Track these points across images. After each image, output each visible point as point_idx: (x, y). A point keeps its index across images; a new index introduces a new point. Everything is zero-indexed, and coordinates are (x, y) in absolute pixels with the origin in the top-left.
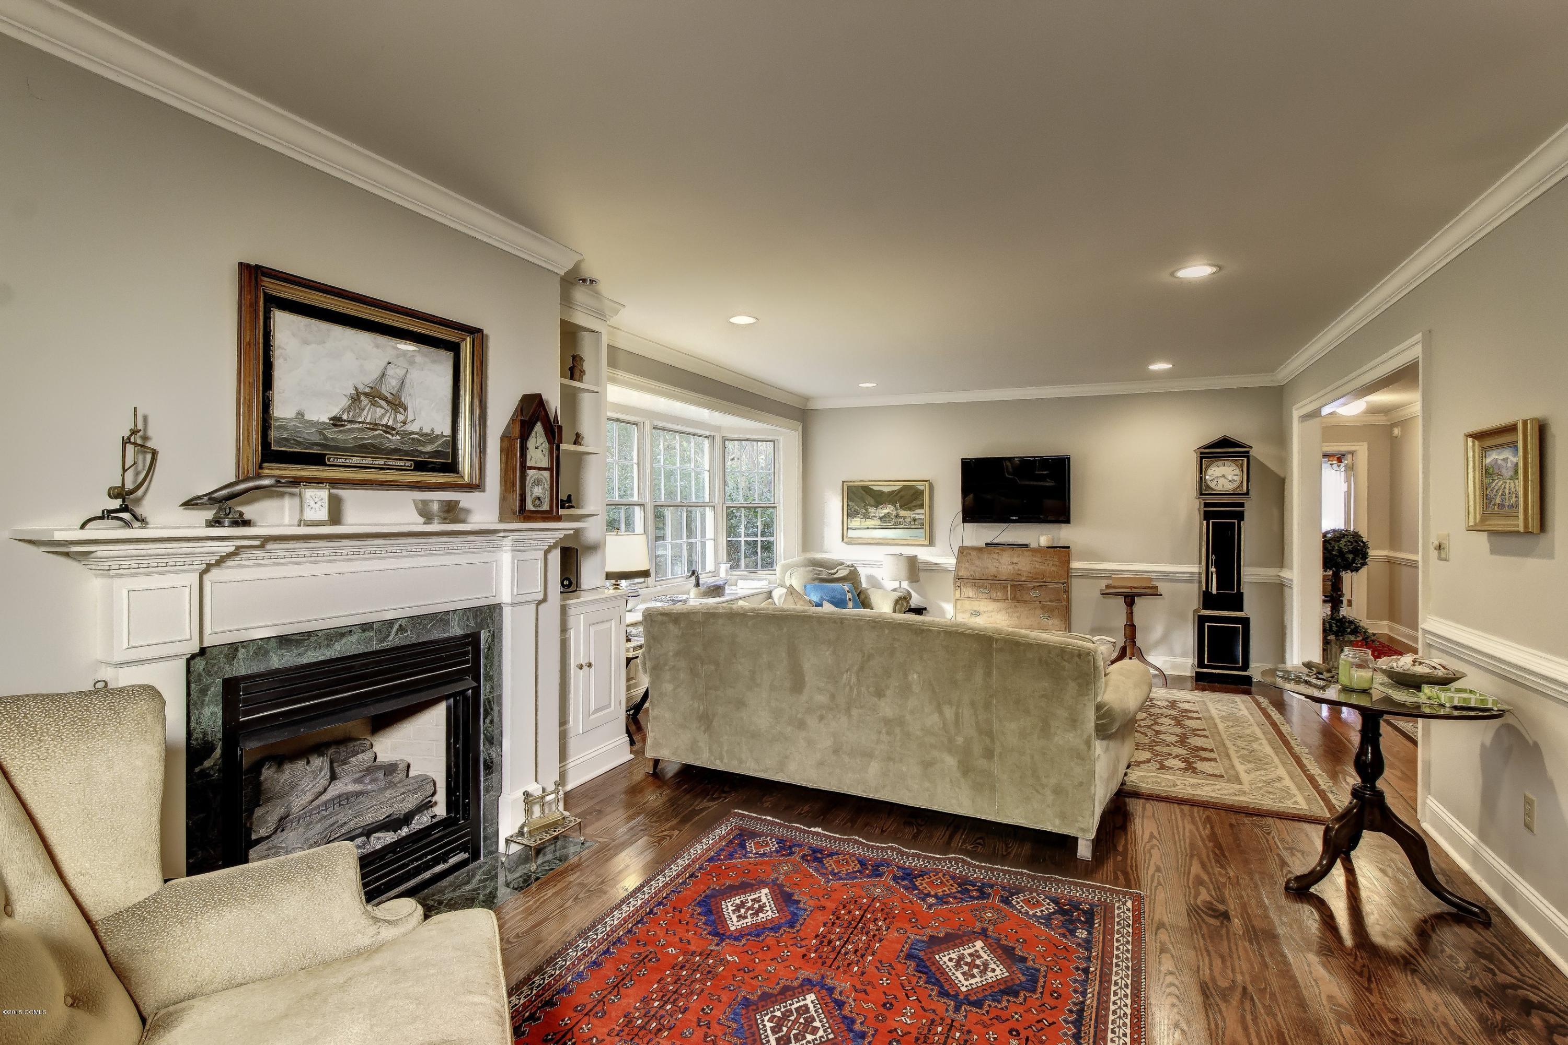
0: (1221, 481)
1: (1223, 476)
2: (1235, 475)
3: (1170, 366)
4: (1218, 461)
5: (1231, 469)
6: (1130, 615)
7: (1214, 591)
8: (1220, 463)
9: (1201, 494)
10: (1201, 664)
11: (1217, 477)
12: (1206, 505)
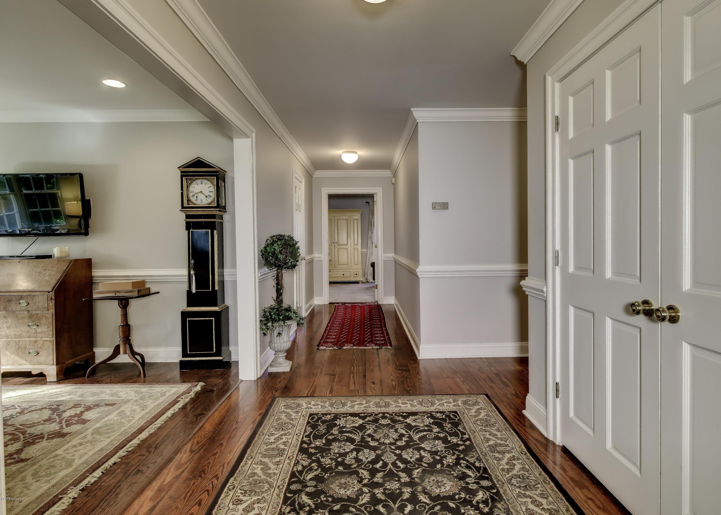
0: (201, 196)
1: (201, 192)
2: (210, 192)
3: (122, 85)
4: (197, 179)
5: (207, 186)
6: (125, 316)
7: (194, 291)
8: (199, 181)
9: (183, 207)
10: (184, 354)
11: (197, 193)
12: (188, 217)
